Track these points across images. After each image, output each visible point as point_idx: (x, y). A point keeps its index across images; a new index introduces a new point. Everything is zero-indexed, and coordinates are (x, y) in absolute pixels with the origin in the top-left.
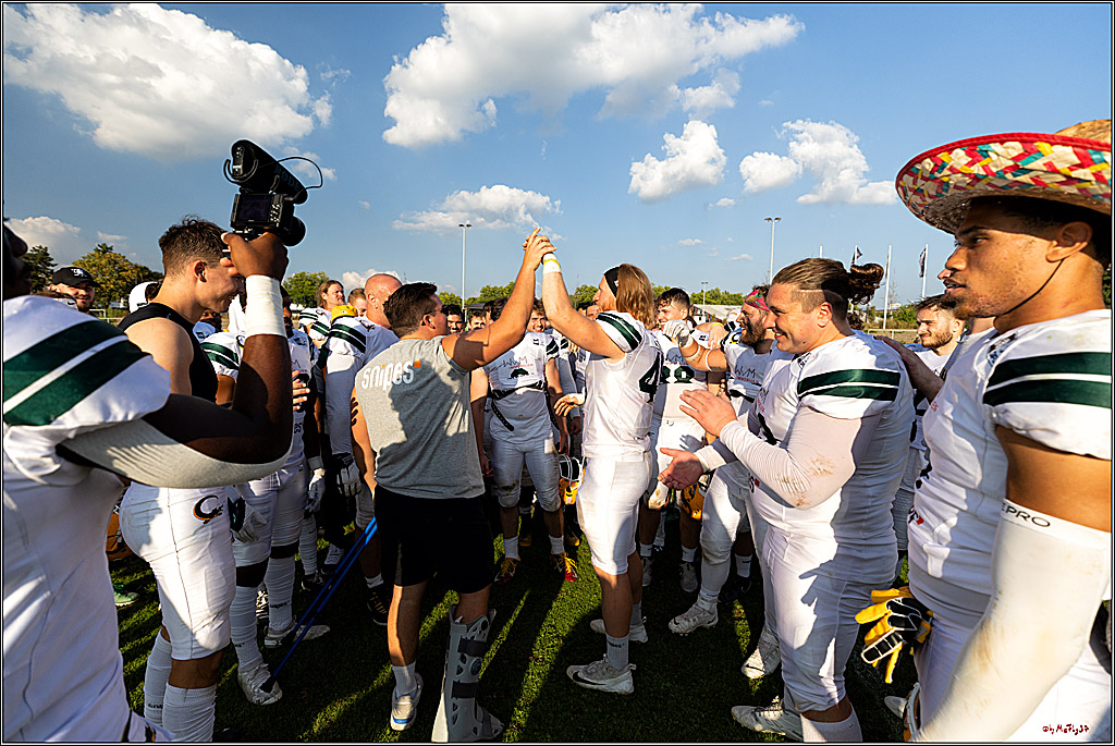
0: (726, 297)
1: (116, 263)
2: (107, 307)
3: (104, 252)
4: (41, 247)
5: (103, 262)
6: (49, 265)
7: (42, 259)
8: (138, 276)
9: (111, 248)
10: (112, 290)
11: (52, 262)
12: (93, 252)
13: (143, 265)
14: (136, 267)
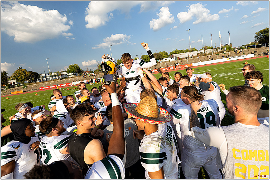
0: (179, 51)
1: (24, 71)
2: (24, 83)
3: (20, 69)
4: (4, 71)
5: (20, 72)
6: (7, 75)
7: (5, 74)
8: (30, 74)
9: (21, 68)
10: (24, 79)
11: (7, 74)
12: (17, 70)
13: (31, 71)
14: (29, 71)
